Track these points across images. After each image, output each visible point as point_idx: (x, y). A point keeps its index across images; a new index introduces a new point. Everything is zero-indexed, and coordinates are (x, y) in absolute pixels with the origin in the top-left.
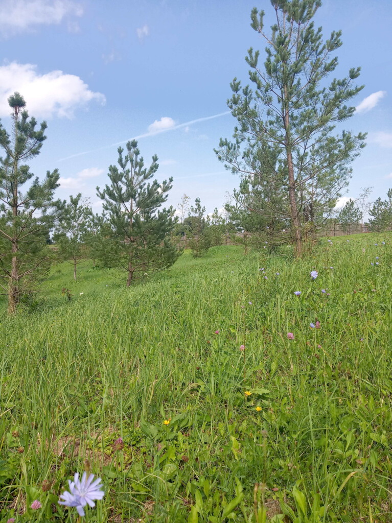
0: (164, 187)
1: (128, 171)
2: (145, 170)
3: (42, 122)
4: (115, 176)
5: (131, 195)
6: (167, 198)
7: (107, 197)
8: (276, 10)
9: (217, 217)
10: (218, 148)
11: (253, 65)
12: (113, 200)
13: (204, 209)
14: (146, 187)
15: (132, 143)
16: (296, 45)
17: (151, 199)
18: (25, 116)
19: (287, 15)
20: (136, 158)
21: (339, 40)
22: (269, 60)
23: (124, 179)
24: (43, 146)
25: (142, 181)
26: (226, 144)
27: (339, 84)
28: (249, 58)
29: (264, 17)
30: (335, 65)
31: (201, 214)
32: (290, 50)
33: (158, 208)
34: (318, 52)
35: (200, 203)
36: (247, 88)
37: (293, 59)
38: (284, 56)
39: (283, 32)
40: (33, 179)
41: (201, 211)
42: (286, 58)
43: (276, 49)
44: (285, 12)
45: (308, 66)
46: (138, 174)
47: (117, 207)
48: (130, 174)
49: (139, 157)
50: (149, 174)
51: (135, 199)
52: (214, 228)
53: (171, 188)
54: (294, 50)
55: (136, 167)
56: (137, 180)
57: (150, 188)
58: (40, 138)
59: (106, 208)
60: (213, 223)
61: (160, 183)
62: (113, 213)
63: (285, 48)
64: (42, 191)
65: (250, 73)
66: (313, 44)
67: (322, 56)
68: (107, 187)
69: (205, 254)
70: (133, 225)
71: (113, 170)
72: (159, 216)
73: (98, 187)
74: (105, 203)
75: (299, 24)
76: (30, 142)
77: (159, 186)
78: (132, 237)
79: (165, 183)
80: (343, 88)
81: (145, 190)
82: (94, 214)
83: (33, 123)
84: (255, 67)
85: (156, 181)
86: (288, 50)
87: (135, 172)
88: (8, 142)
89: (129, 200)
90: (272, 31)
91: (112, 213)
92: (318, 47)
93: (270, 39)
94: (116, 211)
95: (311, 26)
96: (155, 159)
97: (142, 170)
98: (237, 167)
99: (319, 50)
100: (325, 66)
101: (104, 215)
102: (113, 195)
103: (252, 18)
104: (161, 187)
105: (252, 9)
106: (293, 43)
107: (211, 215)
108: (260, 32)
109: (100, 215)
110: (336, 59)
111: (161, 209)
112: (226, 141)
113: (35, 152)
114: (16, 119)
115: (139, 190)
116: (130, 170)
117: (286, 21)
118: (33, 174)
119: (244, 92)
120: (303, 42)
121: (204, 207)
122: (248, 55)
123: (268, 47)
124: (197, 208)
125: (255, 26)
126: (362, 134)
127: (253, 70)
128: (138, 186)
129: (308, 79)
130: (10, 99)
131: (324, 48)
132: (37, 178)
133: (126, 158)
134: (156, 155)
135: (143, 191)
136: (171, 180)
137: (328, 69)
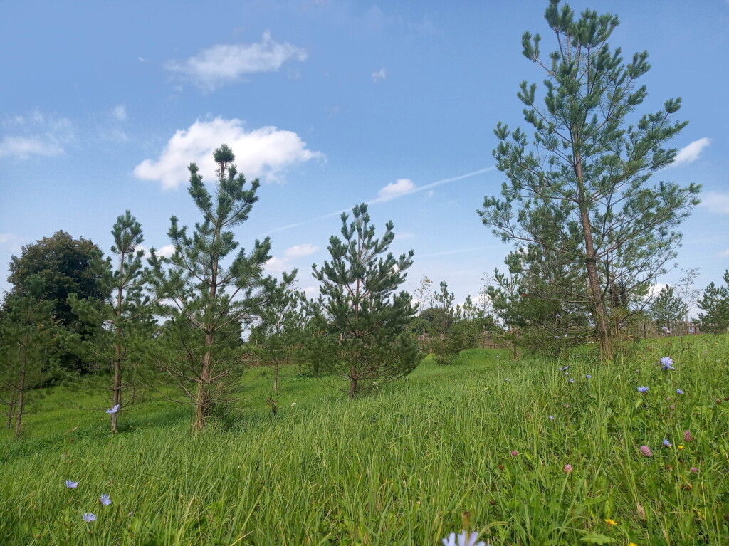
0: (401, 263)
1: (354, 243)
2: (377, 241)
3: (254, 179)
4: (337, 250)
5: (358, 274)
6: (406, 278)
7: (325, 277)
8: (557, 33)
9: (470, 308)
10: (482, 209)
11: (529, 101)
12: (334, 281)
13: (453, 297)
14: (377, 263)
15: (361, 207)
16: (587, 73)
17: (385, 279)
18: (233, 172)
19: (572, 39)
20: (365, 226)
21: (646, 63)
22: (550, 95)
23: (348, 254)
24: (252, 209)
25: (373, 255)
26: (494, 202)
27: (652, 119)
28: (523, 94)
29: (540, 42)
30: (643, 96)
31: (449, 303)
32: (579, 80)
33: (394, 292)
34: (617, 81)
35: (447, 289)
36: (518, 131)
37: (584, 92)
38: (572, 88)
39: (568, 59)
40: (238, 250)
41: (449, 299)
42: (574, 89)
43: (560, 82)
44: (569, 35)
45: (605, 99)
46: (367, 247)
47: (338, 289)
48: (356, 246)
49: (369, 224)
50: (383, 245)
51: (363, 279)
52: (465, 324)
53: (411, 264)
54: (584, 80)
55: (365, 238)
56: (365, 254)
57: (383, 264)
58: (250, 199)
59: (324, 292)
60: (464, 316)
61: (397, 258)
62: (333, 298)
63: (572, 77)
64: (247, 265)
65: (525, 112)
66: (611, 71)
67: (623, 85)
68: (327, 264)
69: (454, 361)
70: (360, 314)
71: (334, 241)
72: (395, 302)
73: (314, 264)
74: (323, 285)
75: (589, 49)
76: (238, 204)
77: (394, 262)
78: (357, 331)
79: (402, 257)
80: (657, 125)
81: (375, 267)
82: (308, 299)
83: (242, 181)
84: (531, 105)
85: (391, 254)
86: (577, 80)
87: (364, 244)
88: (210, 205)
89: (354, 280)
90: (551, 60)
91: (331, 299)
92: (617, 75)
93: (550, 69)
94: (337, 295)
95: (605, 49)
96: (390, 227)
97: (372, 242)
98: (511, 232)
99: (619, 79)
100: (630, 99)
101: (321, 301)
102: (333, 275)
103: (524, 45)
104: (397, 264)
105: (522, 34)
106: (583, 72)
107: (461, 305)
108: (535, 61)
109: (316, 301)
110: (644, 89)
111: (397, 292)
112: (494, 199)
113: (242, 217)
114: (222, 176)
115: (368, 268)
116: (357, 241)
117: (571, 46)
118: (238, 244)
119: (514, 137)
120: (596, 70)
121: (453, 294)
122: (521, 90)
123: (548, 79)
124: (442, 294)
125: (528, 53)
126: (695, 186)
127: (529, 108)
128: (367, 263)
129: (606, 116)
130: (215, 152)
131: (625, 75)
132: (243, 249)
133: (352, 226)
134: (390, 222)
135: (373, 267)
136: (411, 254)
137: (634, 101)
